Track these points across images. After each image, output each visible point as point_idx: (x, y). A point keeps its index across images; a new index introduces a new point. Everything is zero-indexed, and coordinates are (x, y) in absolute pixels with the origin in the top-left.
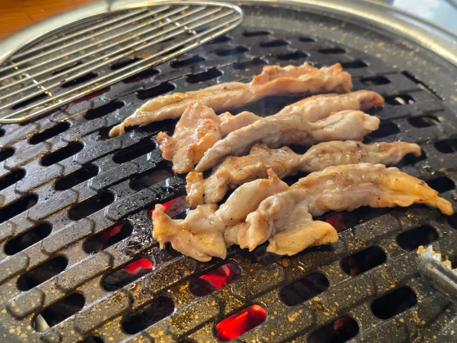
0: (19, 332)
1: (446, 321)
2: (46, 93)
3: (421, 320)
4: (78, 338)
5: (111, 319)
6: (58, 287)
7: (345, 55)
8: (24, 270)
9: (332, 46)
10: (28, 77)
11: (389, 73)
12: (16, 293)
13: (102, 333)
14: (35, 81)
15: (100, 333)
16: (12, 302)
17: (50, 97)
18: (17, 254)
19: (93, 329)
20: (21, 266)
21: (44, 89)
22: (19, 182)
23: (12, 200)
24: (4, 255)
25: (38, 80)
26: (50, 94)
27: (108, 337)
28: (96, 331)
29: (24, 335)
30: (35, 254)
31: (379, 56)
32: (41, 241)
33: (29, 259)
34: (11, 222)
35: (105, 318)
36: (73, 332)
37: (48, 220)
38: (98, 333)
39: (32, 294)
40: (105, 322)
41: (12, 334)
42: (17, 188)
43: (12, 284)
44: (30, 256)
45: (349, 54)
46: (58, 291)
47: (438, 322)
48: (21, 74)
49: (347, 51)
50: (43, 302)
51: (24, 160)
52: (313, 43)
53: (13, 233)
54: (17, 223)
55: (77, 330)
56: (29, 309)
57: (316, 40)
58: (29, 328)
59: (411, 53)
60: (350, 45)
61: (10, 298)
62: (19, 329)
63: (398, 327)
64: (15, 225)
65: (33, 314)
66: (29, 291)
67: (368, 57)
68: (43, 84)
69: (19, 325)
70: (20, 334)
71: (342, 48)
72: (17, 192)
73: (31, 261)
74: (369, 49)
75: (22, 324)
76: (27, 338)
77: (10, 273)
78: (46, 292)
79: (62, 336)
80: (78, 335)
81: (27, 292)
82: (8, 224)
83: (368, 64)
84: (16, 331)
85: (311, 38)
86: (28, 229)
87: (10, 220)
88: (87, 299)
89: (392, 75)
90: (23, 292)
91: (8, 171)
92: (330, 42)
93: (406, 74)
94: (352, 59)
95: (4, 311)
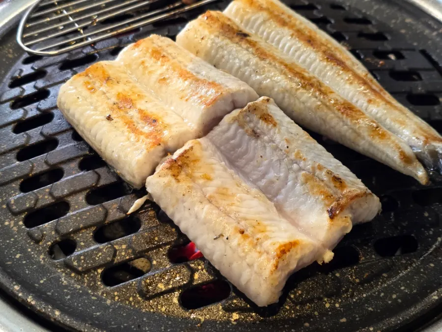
0: (12, 225)
1: (380, 283)
2: (79, 30)
3: (356, 278)
4: (56, 238)
5: (86, 228)
6: (51, 194)
7: (370, 26)
8: (28, 175)
9: (360, 16)
10: (65, 13)
11: (406, 50)
12: (17, 193)
13: (76, 238)
14: (70, 18)
15: (75, 238)
16: (12, 200)
17: (81, 34)
18: (25, 161)
19: (70, 233)
20: (26, 172)
21: (77, 26)
22: (42, 101)
23: (33, 115)
24: (15, 160)
25: (74, 18)
26: (82, 31)
27: (81, 242)
28: (72, 235)
29: (15, 229)
30: (39, 163)
31: (403, 31)
32: (46, 154)
33: (33, 167)
34: (27, 134)
35: (81, 226)
36: (53, 233)
37: (57, 137)
38: (73, 237)
39: (28, 196)
40: (82, 229)
41: (6, 226)
42: (39, 106)
43: (16, 185)
44: (35, 164)
45: (373, 26)
46: (50, 198)
47: (372, 283)
48: (60, 10)
49: (374, 22)
50: (35, 204)
51: (51, 83)
52: (342, 12)
53: (27, 143)
54: (31, 135)
55: (57, 231)
56: (24, 208)
57: (347, 8)
58: (21, 223)
59: (435, 33)
60: (378, 17)
61: (11, 196)
62: (12, 222)
63: (333, 280)
64: (30, 136)
65: (26, 213)
66: (27, 193)
67: (391, 31)
68: (77, 22)
69: (13, 220)
70: (12, 227)
71: (369, 19)
72: (38, 109)
73: (35, 168)
74: (395, 23)
75: (16, 219)
76: (17, 231)
77: (16, 176)
78: (41, 197)
79: (45, 234)
80: (57, 236)
81: (25, 194)
82: (25, 135)
83: (389, 38)
84: (10, 224)
85: (343, 6)
86: (39, 141)
87: (27, 132)
88: (71, 208)
89: (408, 52)
90: (22, 194)
91: (37, 91)
92: (360, 11)
93: (424, 52)
94: (375, 31)
95: (4, 206)
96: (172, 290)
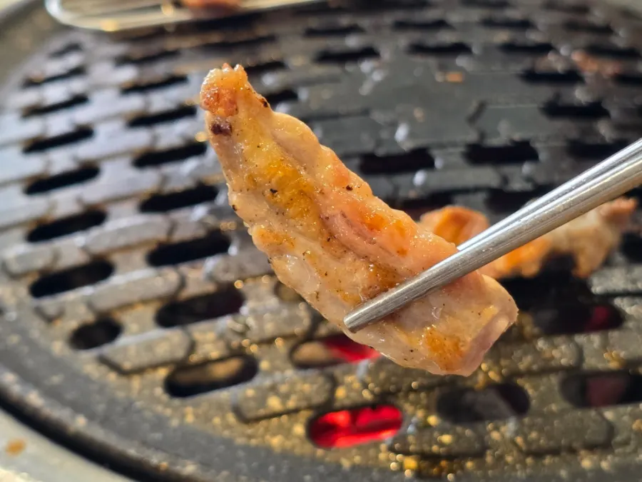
80: (89, 313)
96: (293, 412)
